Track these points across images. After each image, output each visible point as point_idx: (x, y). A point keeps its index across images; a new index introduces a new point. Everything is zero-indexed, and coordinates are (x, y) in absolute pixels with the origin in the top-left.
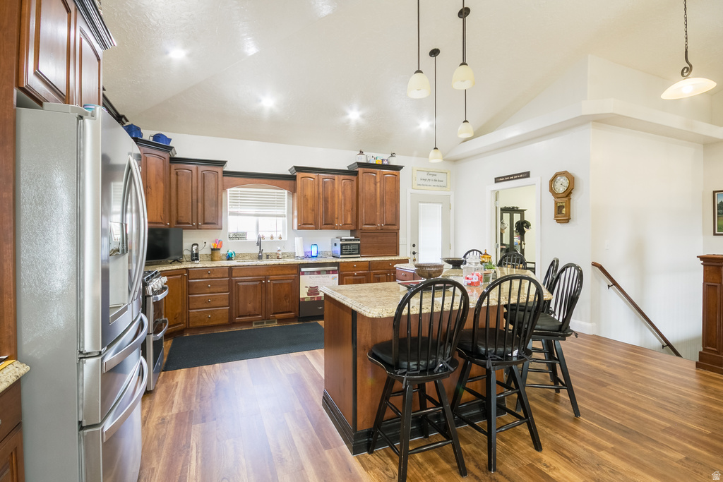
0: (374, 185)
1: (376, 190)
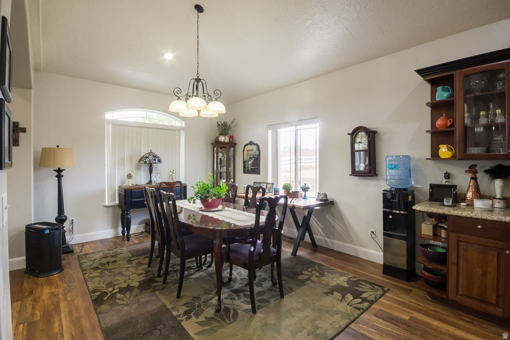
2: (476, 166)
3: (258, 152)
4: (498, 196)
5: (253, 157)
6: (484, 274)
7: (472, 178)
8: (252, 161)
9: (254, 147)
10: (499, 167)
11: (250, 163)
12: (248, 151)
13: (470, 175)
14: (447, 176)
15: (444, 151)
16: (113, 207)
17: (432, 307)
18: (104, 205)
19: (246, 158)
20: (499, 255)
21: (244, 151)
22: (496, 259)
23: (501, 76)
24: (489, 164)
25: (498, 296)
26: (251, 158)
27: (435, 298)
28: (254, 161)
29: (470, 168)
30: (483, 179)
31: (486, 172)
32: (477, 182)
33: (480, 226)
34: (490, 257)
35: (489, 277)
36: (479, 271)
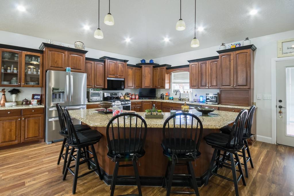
0: (229, 62)
1: (230, 64)
2: (5, 89)
4: (14, 101)
6: (11, 131)
7: (3, 95)
10: (14, 89)
13: (2, 93)
20: (16, 121)
22: (15, 123)
23: (17, 55)
24: (10, 89)
25: (16, 137)
29: (2, 90)
30: (8, 94)
31: (9, 92)
32: (5, 96)
33: (9, 113)
34: (13, 123)
35: (13, 131)
36: (9, 130)
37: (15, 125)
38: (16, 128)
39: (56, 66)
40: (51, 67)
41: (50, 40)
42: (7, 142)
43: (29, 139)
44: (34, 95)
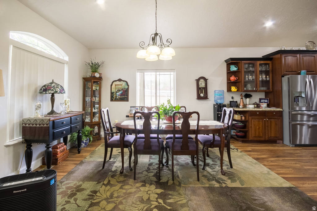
3: (127, 86)
4: (248, 104)
5: (122, 90)
6: (259, 128)
8: (120, 92)
9: (124, 83)
11: (118, 94)
12: (116, 85)
14: (232, 98)
15: (233, 89)
16: (15, 145)
17: (246, 144)
18: (5, 144)
19: (113, 90)
20: (262, 121)
21: (112, 85)
25: (262, 134)
26: (119, 90)
27: (243, 142)
28: (122, 93)
33: (258, 113)
34: (260, 122)
35: (260, 128)
36: (258, 127)
37: (261, 124)
38: (262, 127)
39: (290, 71)
40: (286, 72)
41: (284, 47)
42: (257, 137)
43: (272, 138)
44: (260, 99)
